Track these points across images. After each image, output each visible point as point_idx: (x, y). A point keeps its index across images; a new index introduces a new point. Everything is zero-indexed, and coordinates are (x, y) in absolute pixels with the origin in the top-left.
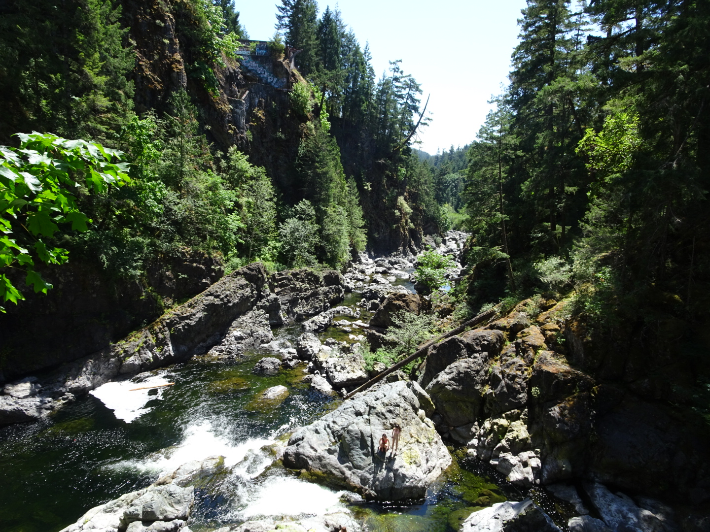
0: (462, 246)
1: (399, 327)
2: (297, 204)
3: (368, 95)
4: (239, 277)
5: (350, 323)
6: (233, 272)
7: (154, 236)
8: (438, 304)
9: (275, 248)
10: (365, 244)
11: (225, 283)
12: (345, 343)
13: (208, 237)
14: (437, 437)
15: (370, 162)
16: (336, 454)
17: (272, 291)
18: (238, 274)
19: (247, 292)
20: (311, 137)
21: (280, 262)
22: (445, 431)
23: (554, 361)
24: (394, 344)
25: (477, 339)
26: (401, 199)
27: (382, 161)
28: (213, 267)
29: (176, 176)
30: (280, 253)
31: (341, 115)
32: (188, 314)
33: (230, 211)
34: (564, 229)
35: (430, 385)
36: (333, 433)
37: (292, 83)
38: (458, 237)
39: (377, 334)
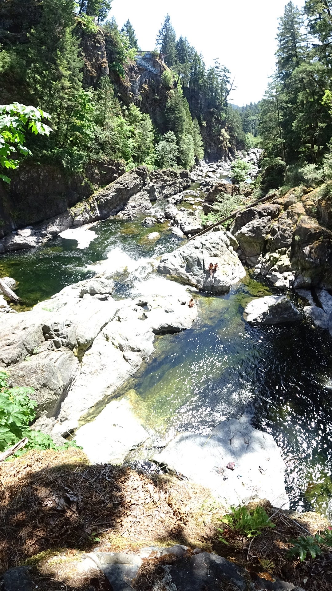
0: (258, 157)
1: (220, 202)
2: (166, 134)
3: (203, 76)
4: (133, 173)
5: (193, 199)
6: (130, 171)
7: (89, 151)
8: (244, 189)
9: (153, 157)
10: (203, 155)
11: (126, 177)
12: (191, 210)
13: (117, 151)
14: (239, 262)
15: (205, 110)
16: (185, 268)
17: (151, 181)
18: (133, 171)
19: (138, 182)
20: (173, 98)
21: (156, 165)
22: (244, 259)
23: (309, 222)
24: (218, 211)
25: (265, 209)
26: (223, 131)
27: (212, 110)
28: (119, 168)
29: (102, 119)
30: (156, 160)
31: (188, 86)
32: (106, 194)
33: (129, 138)
34: (319, 148)
35: (237, 234)
36: (183, 257)
37: (163, 71)
38: (256, 152)
39: (209, 205)
